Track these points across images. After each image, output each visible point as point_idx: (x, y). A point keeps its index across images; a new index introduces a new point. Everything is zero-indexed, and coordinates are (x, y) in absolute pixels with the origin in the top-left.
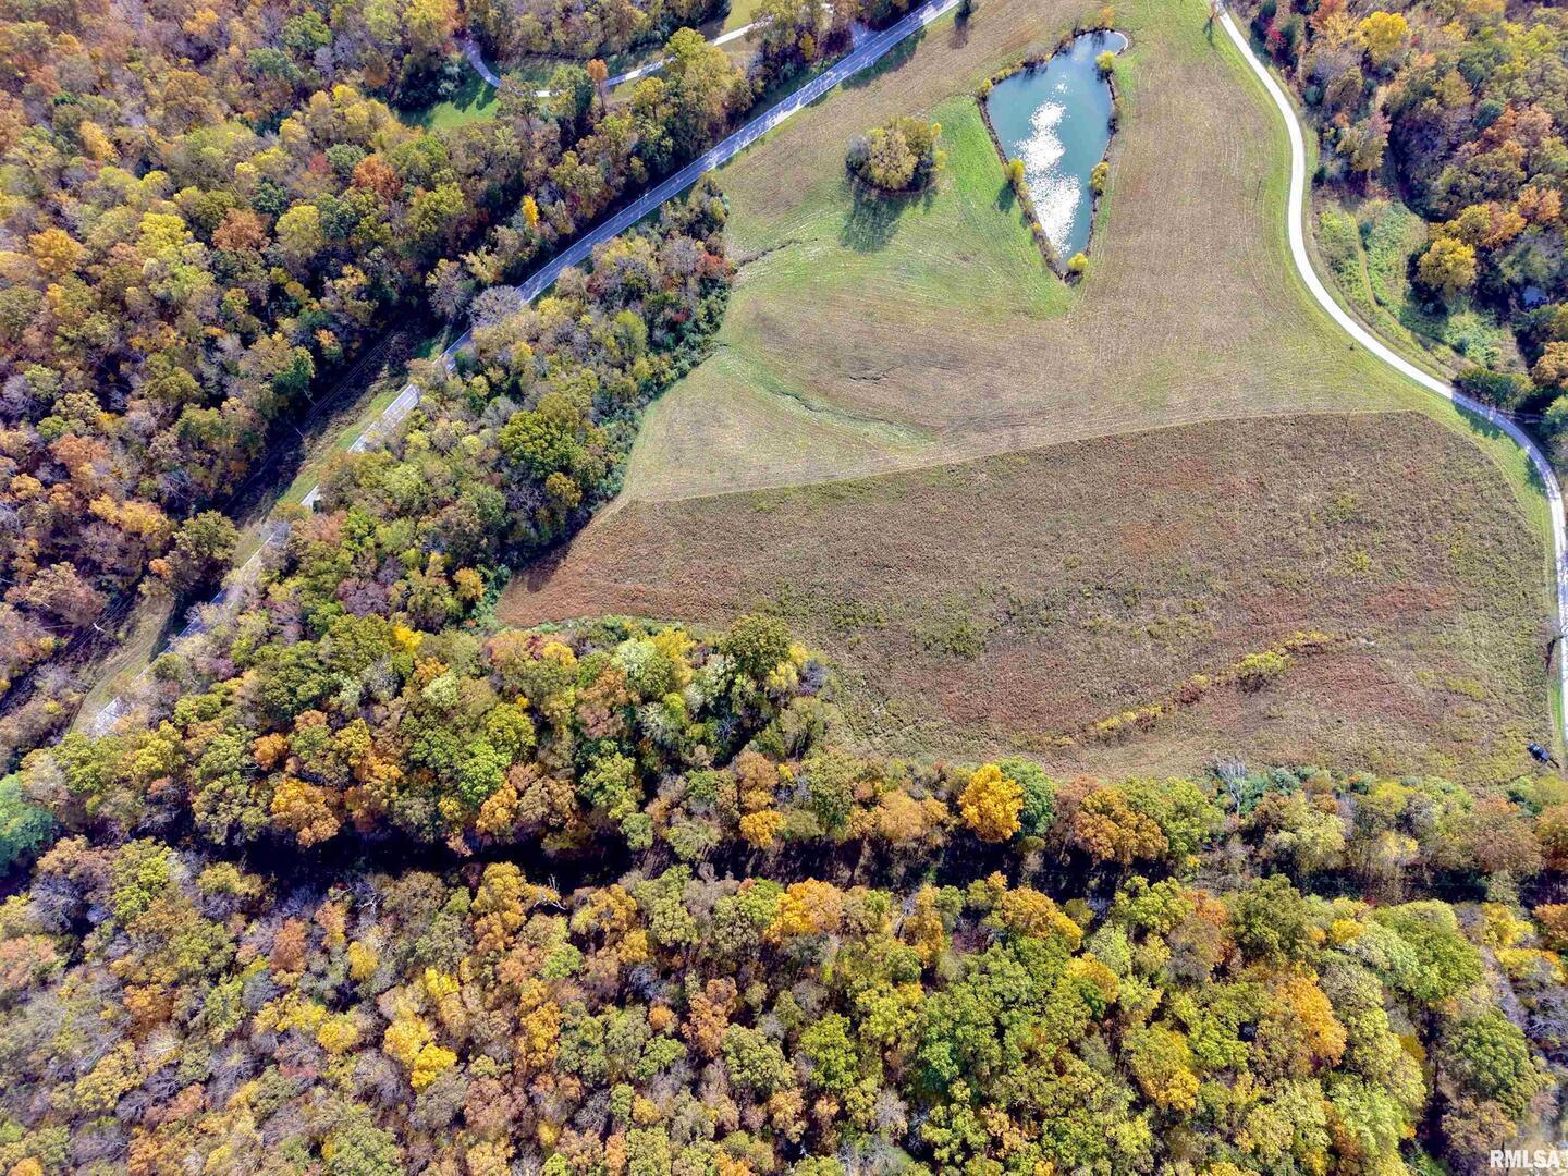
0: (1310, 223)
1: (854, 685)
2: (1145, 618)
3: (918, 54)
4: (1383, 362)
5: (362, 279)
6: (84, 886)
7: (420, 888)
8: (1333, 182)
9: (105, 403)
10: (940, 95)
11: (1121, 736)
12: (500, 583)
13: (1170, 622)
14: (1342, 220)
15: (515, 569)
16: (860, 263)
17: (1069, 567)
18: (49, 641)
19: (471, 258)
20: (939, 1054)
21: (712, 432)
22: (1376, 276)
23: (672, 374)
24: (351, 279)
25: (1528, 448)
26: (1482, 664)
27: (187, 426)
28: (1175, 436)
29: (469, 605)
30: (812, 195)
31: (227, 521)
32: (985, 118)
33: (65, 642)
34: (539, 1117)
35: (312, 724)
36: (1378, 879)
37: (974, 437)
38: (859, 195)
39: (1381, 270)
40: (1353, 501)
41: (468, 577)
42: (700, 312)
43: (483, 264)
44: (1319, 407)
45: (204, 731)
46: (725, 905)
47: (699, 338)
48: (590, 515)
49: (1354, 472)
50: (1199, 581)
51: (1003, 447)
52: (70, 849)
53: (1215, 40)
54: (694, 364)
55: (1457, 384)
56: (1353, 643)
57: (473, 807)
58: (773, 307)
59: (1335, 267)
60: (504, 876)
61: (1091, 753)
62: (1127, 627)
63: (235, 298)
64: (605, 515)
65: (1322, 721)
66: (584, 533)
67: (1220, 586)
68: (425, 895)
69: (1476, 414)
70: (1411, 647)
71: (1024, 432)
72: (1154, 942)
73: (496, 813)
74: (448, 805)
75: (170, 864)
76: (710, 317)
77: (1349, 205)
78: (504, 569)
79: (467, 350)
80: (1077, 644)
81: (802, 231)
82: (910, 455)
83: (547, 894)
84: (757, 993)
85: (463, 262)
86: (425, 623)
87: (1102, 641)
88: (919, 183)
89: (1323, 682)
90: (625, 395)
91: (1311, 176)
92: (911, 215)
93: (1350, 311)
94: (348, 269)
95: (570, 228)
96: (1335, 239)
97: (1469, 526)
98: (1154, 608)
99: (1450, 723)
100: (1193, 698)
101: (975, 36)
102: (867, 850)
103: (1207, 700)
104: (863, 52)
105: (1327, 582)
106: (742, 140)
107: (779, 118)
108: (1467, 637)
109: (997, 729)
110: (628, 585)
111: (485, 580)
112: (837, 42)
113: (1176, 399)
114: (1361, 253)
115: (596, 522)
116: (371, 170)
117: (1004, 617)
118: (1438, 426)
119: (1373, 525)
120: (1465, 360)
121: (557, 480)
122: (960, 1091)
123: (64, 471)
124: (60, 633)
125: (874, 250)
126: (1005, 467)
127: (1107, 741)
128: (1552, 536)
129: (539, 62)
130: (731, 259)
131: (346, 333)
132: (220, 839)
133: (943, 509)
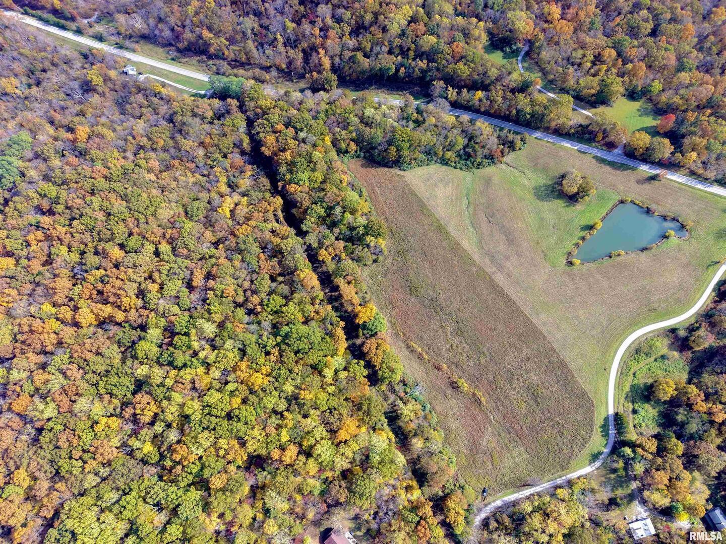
0: (651, 335)
1: (384, 266)
2: (456, 341)
3: (625, 172)
4: (607, 384)
5: (425, 66)
6: (228, 112)
7: (265, 183)
8: (677, 338)
9: (350, 34)
10: (613, 187)
11: (412, 351)
12: (358, 157)
13: (460, 351)
14: (663, 346)
15: (364, 157)
16: (530, 197)
17: (459, 309)
18: (284, 66)
19: (450, 88)
20: (285, 329)
21: (441, 185)
22: (646, 368)
23: (453, 164)
24: (422, 64)
25: (606, 450)
26: (508, 462)
27: (355, 55)
28: (528, 322)
29: (347, 152)
30: (545, 169)
31: (337, 83)
32: (615, 206)
33: (286, 70)
34: (223, 243)
35: (291, 132)
36: (409, 450)
37: (487, 261)
38: (555, 183)
39: (649, 370)
40: (542, 393)
41: (353, 146)
42: (479, 160)
43: (452, 93)
44: (572, 366)
45: (277, 110)
46: (298, 255)
47: (470, 165)
48: (392, 167)
49: (554, 389)
50: (480, 352)
51: (489, 270)
52: (234, 103)
53: (711, 268)
54: (461, 169)
55: (617, 414)
56: (489, 414)
57: (290, 182)
58: (495, 180)
59: (637, 351)
60: (279, 201)
61: (403, 345)
62: (450, 337)
63: (397, 42)
64: (395, 171)
65: (454, 414)
66: (386, 169)
67: (483, 360)
68: (264, 186)
69: (608, 426)
70: (499, 435)
71: (499, 275)
72: (346, 373)
73: (292, 188)
74: (288, 176)
75: (242, 125)
76: (479, 164)
77: (671, 347)
78: (362, 155)
79: (423, 107)
80: (434, 324)
81: (530, 174)
82: (468, 244)
83: (280, 215)
84: (280, 279)
85: (447, 87)
86: (334, 143)
87: (440, 332)
88: (573, 198)
89: (469, 409)
90: (436, 154)
91: (674, 327)
92: (559, 204)
93: (622, 363)
94: (425, 61)
95: (483, 110)
96: (651, 347)
97: (559, 438)
98: (461, 342)
99: (480, 457)
100: (438, 368)
101: (647, 186)
102: (337, 293)
103: (440, 373)
104: (613, 155)
105: (507, 397)
106: (551, 139)
107: (567, 144)
108: (516, 453)
109: (394, 313)
110: (377, 189)
111: (356, 151)
112: (611, 146)
113: (543, 317)
114: (652, 359)
115: (391, 170)
116: (457, 46)
117: (430, 298)
118: (593, 412)
119: (538, 404)
120: (631, 416)
121: (393, 149)
122: (279, 339)
123: (326, 37)
124: (288, 68)
125: (538, 199)
126: (482, 274)
127: (408, 347)
128: (575, 471)
129: (536, 68)
130: (504, 159)
131: (408, 75)
132: (253, 132)
133: (455, 262)
